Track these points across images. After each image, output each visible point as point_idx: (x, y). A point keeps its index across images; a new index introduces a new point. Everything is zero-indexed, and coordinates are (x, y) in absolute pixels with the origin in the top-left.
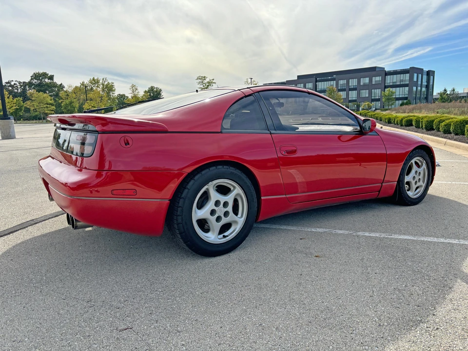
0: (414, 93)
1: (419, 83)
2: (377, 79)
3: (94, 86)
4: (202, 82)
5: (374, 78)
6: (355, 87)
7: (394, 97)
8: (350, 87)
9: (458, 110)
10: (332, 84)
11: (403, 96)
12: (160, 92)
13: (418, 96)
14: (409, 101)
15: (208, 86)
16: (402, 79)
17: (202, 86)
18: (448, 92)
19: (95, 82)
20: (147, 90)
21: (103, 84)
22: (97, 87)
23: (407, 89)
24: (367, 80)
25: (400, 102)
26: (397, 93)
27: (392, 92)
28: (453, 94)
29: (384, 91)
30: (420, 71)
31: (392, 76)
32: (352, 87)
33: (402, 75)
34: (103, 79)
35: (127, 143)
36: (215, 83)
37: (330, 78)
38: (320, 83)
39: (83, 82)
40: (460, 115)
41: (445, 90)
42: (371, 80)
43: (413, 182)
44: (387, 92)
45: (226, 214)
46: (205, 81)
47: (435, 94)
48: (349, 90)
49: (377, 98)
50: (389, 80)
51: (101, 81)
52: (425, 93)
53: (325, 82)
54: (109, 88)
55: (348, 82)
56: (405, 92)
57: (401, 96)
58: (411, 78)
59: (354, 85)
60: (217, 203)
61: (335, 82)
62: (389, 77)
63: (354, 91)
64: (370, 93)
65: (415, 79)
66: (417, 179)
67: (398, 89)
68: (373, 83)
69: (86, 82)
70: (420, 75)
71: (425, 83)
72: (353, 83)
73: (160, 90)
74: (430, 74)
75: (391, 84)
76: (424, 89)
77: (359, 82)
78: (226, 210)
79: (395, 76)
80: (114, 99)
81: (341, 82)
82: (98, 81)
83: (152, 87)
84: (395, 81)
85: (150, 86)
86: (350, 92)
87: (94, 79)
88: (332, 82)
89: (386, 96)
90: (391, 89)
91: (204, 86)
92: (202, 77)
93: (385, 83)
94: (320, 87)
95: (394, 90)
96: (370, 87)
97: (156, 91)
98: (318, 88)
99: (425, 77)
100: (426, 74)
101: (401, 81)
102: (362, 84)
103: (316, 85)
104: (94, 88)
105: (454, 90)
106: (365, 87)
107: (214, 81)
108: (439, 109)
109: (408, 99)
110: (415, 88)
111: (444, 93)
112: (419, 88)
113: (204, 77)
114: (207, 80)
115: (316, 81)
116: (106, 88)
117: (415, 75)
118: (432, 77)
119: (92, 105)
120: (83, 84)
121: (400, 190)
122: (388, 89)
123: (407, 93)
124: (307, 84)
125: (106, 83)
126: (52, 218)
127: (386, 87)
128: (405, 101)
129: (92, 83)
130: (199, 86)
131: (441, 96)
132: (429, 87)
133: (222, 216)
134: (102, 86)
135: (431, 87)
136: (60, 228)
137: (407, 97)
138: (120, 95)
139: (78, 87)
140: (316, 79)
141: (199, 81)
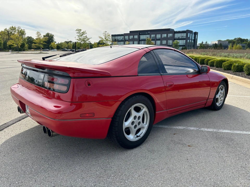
0: (188, 43)
1: (191, 38)
2: (170, 35)
3: (13, 31)
4: (79, 32)
5: (169, 34)
6: (159, 39)
7: (179, 44)
8: (157, 39)
9: (211, 53)
10: (148, 36)
11: (183, 44)
12: (53, 36)
13: (190, 45)
14: (186, 47)
15: (82, 34)
16: (182, 35)
17: (79, 35)
18: (204, 43)
19: (13, 29)
20: (45, 35)
21: (18, 30)
22: (15, 32)
23: (185, 41)
24: (165, 35)
25: (182, 47)
26: (180, 43)
27: (178, 42)
28: (206, 44)
29: (174, 41)
30: (191, 32)
31: (178, 34)
32: (158, 39)
33: (182, 34)
34: (18, 27)
35: (89, 84)
36: (86, 33)
37: (147, 33)
38: (142, 36)
39: (6, 29)
40: (213, 56)
41: (202, 42)
42: (167, 35)
43: (219, 98)
44: (175, 42)
45: (139, 123)
46: (81, 32)
47: (197, 44)
48: (156, 40)
49: (170, 45)
50: (177, 36)
51: (17, 28)
52: (193, 44)
53: (144, 35)
54: (22, 33)
55: (156, 36)
56: (184, 42)
57: (182, 44)
58: (187, 35)
59: (159, 37)
60: (135, 117)
61: (149, 35)
62: (176, 34)
63: (159, 41)
64: (167, 42)
65: (189, 36)
66: (221, 97)
67: (180, 41)
68: (169, 37)
69: (8, 28)
70: (191, 34)
71: (193, 38)
72: (159, 36)
73: (53, 35)
74: (196, 34)
75: (177, 38)
76: (193, 41)
77: (161, 36)
78: (139, 121)
79: (179, 34)
80: (25, 39)
81: (153, 36)
82: (15, 28)
83: (48, 33)
84: (179, 36)
85: (47, 33)
86: (157, 41)
87: (12, 27)
88: (148, 35)
89: (175, 44)
90: (177, 41)
91: (80, 35)
92: (79, 29)
93: (174, 37)
94: (141, 38)
95: (178, 41)
96: (167, 39)
97: (51, 36)
98: (140, 38)
99: (193, 35)
100: (194, 33)
101: (182, 37)
102: (163, 37)
103: (139, 37)
104: (13, 32)
105: (207, 42)
106: (165, 39)
107: (86, 32)
108: (202, 52)
109: (185, 46)
110: (188, 41)
111: (202, 44)
112: (191, 41)
113: (80, 30)
114: (82, 31)
115: (140, 35)
116: (20, 32)
117: (189, 34)
118: (196, 35)
119: (13, 43)
120: (6, 30)
121: (214, 103)
122: (176, 41)
123: (185, 43)
124: (135, 36)
125: (20, 30)
126: (17, 122)
127: (175, 39)
128: (184, 47)
129: (11, 30)
130: (77, 34)
131: (200, 45)
132: (195, 40)
133: (137, 125)
134: (17, 31)
135: (196, 40)
136: (26, 130)
137: (185, 45)
138: (28, 37)
139: (3, 31)
140: (140, 33)
141: (77, 31)
